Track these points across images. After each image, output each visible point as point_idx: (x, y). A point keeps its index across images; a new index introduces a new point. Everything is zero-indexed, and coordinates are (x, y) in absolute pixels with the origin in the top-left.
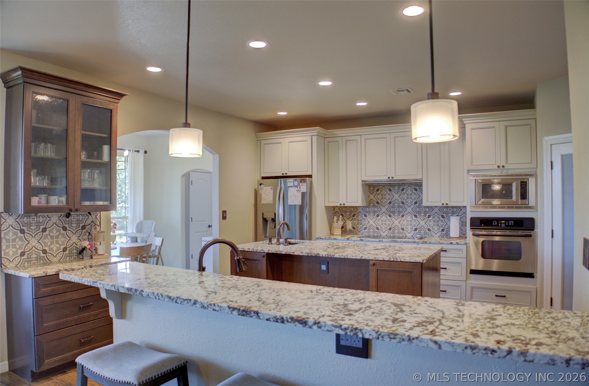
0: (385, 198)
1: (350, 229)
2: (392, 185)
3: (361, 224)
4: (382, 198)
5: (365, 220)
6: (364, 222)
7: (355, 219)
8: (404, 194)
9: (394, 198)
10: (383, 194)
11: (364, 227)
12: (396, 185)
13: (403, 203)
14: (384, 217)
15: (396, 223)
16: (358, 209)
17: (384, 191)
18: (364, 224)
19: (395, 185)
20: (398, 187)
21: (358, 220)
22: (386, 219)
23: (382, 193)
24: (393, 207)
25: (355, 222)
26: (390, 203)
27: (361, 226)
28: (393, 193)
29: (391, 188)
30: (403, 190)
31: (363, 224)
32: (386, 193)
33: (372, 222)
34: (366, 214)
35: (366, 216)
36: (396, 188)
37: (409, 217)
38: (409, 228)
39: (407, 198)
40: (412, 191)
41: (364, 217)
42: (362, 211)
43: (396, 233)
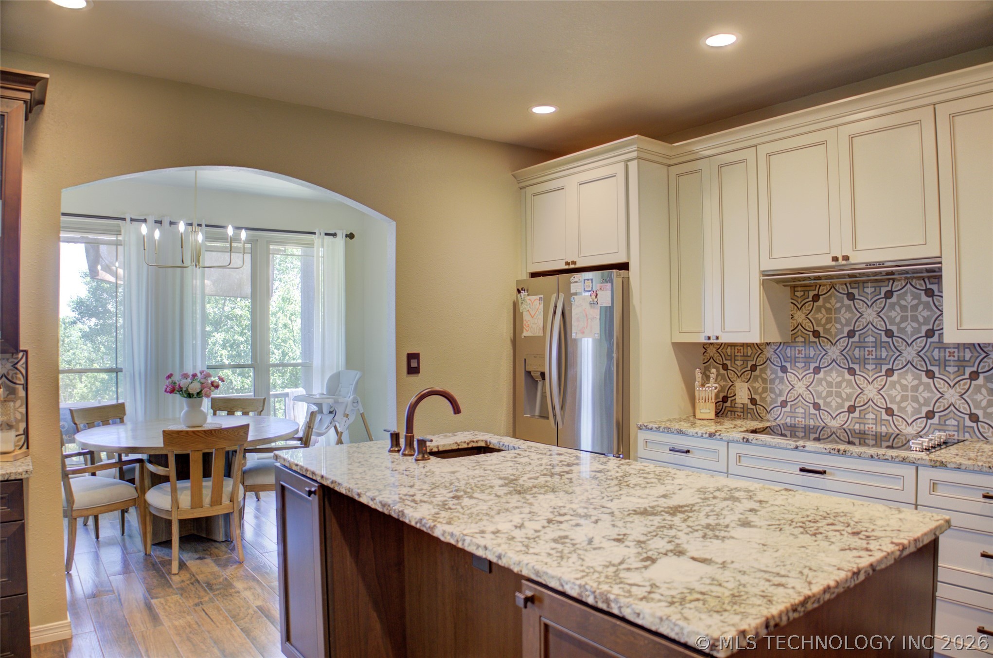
0: (837, 321)
1: (743, 404)
2: (855, 282)
3: (772, 391)
4: (829, 321)
5: (782, 380)
6: (780, 387)
7: (756, 379)
8: (892, 307)
9: (864, 320)
10: (830, 309)
11: (780, 399)
12: (867, 281)
13: (889, 333)
14: (834, 375)
15: (871, 392)
16: (765, 352)
17: (833, 301)
18: (781, 391)
19: (864, 282)
20: (875, 287)
21: (765, 381)
22: (839, 379)
23: (828, 305)
24: (861, 345)
25: (756, 385)
26: (851, 334)
27: (773, 396)
28: (859, 304)
29: (855, 291)
30: (889, 294)
31: (777, 392)
32: (838, 305)
33: (800, 388)
34: (784, 364)
35: (784, 370)
36: (869, 290)
37: (910, 375)
38: (910, 409)
39: (904, 319)
40: (916, 297)
41: (780, 374)
42: (774, 358)
43: (870, 421)
